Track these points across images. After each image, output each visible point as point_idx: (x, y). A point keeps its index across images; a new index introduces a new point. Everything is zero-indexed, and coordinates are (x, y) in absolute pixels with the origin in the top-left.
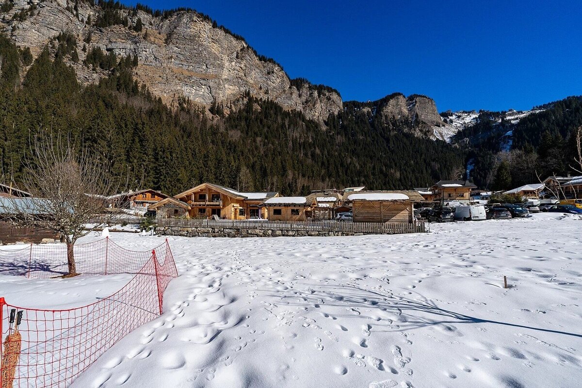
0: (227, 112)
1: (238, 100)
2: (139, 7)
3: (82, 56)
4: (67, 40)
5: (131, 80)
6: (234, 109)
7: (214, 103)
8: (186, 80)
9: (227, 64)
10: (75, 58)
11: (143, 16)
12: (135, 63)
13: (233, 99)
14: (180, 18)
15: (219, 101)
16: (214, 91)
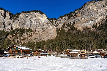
0: (98, 26)
1: (103, 21)
2: (76, 10)
3: (66, 26)
4: (64, 24)
5: (74, 27)
6: (101, 24)
7: (94, 25)
8: (86, 22)
9: (99, 11)
10: (65, 27)
11: (76, 12)
12: (75, 23)
13: (101, 21)
14: (85, 7)
15: (95, 23)
16: (94, 21)
